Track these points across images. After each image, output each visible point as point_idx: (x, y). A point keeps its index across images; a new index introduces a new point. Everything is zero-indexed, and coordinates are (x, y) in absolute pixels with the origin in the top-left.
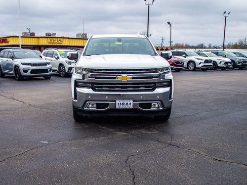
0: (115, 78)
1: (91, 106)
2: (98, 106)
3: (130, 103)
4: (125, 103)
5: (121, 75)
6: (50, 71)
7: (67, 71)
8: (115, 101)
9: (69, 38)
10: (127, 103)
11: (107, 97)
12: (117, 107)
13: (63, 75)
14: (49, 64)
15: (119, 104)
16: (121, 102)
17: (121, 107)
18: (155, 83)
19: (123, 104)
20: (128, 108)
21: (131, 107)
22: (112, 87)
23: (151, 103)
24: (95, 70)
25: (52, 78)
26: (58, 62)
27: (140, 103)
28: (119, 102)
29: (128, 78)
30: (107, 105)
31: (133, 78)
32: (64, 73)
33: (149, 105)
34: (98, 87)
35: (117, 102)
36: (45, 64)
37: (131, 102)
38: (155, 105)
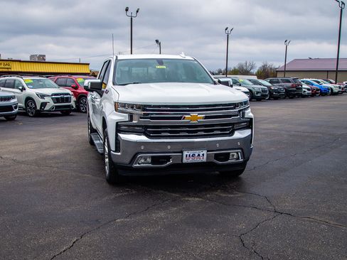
0: (180, 118)
1: (143, 161)
2: (155, 160)
3: (203, 155)
4: (197, 155)
5: (189, 114)
6: (16, 108)
7: (38, 108)
8: (182, 152)
9: (20, 61)
10: (199, 155)
11: (169, 147)
12: (185, 161)
13: (32, 113)
14: (13, 97)
15: (188, 157)
16: (191, 153)
17: (190, 160)
18: (233, 124)
19: (193, 155)
20: (200, 161)
21: (205, 160)
22: (175, 131)
23: (229, 153)
24: (150, 106)
25: (18, 118)
26: (23, 95)
27: (215, 154)
28: (188, 154)
29: (200, 118)
30: (168, 158)
31: (206, 118)
32: (34, 111)
33: (227, 156)
34: (154, 132)
35: (185, 153)
36: (8, 98)
37: (205, 152)
38: (233, 155)
